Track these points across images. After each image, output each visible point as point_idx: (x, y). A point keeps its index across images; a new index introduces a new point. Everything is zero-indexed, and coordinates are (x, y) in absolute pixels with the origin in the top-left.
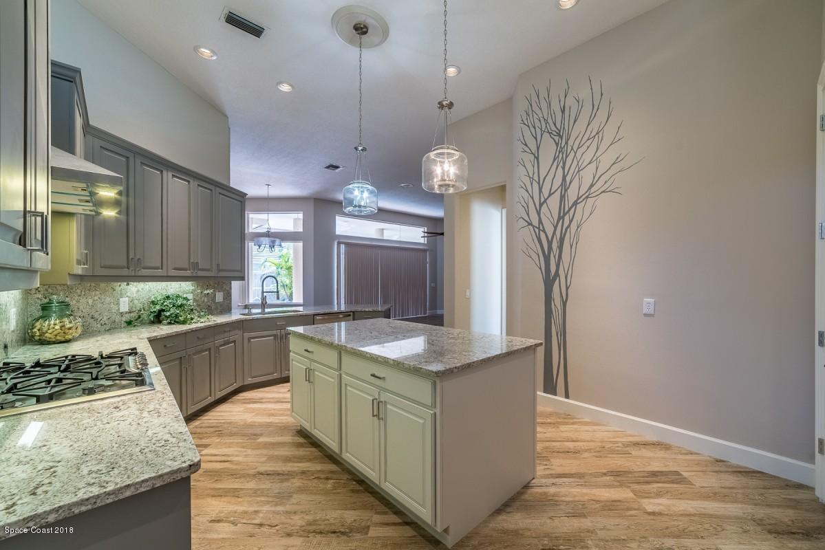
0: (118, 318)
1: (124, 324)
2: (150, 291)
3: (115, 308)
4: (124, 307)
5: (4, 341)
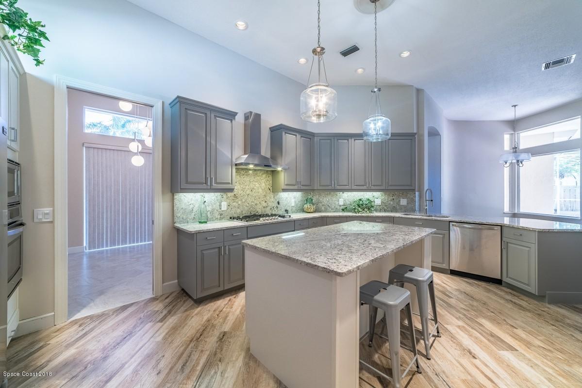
0: (338, 207)
1: (341, 210)
2: (354, 196)
3: (337, 203)
4: (341, 203)
5: (285, 208)
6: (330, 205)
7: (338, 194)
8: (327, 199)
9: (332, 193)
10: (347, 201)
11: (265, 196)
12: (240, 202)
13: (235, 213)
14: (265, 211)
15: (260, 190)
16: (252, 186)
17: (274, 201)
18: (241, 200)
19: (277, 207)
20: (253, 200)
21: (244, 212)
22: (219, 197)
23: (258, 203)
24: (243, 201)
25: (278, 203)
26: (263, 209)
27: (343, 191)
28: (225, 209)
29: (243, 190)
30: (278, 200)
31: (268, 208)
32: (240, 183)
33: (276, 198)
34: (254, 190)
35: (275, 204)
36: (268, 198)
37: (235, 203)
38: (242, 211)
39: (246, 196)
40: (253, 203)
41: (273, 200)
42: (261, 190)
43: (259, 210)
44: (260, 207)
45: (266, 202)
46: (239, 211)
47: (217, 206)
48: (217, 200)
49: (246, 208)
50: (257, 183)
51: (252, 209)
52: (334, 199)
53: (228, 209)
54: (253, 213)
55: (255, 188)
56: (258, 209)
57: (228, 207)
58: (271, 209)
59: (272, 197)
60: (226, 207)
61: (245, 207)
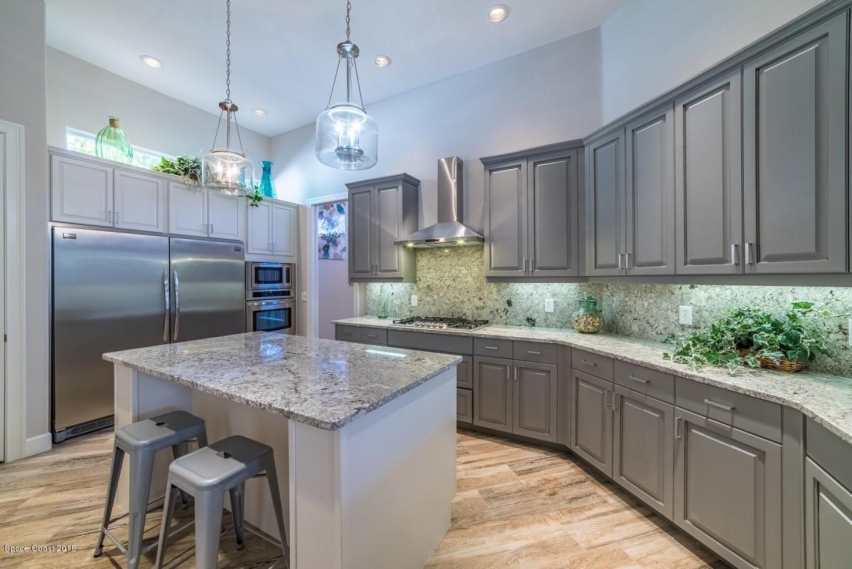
3: (673, 317)
4: (686, 315)
5: (528, 314)
6: (652, 321)
7: (677, 292)
8: (646, 304)
9: (659, 287)
10: (706, 314)
11: (479, 289)
12: (435, 297)
13: (428, 312)
14: (479, 315)
15: (470, 279)
16: (454, 272)
17: (499, 298)
18: (438, 294)
19: (506, 311)
20: (457, 295)
21: (442, 312)
22: (409, 288)
23: (466, 300)
24: (441, 295)
25: (509, 303)
26: (476, 312)
27: (694, 280)
28: (416, 305)
29: (440, 279)
30: (507, 298)
31: (487, 311)
32: (435, 269)
33: (503, 293)
34: (459, 280)
35: (503, 305)
36: (486, 292)
37: (429, 298)
38: (439, 310)
39: (446, 288)
40: (456, 300)
41: (495, 296)
42: (472, 279)
43: (468, 311)
44: (469, 307)
45: (480, 299)
46: (434, 309)
47: (405, 300)
48: (406, 292)
49: (445, 307)
50: (463, 268)
51: (454, 308)
52: (665, 305)
53: (419, 304)
54: (456, 316)
55: (461, 275)
56: (464, 311)
57: (420, 302)
58: (492, 312)
59: (494, 292)
60: (416, 302)
61: (443, 304)
